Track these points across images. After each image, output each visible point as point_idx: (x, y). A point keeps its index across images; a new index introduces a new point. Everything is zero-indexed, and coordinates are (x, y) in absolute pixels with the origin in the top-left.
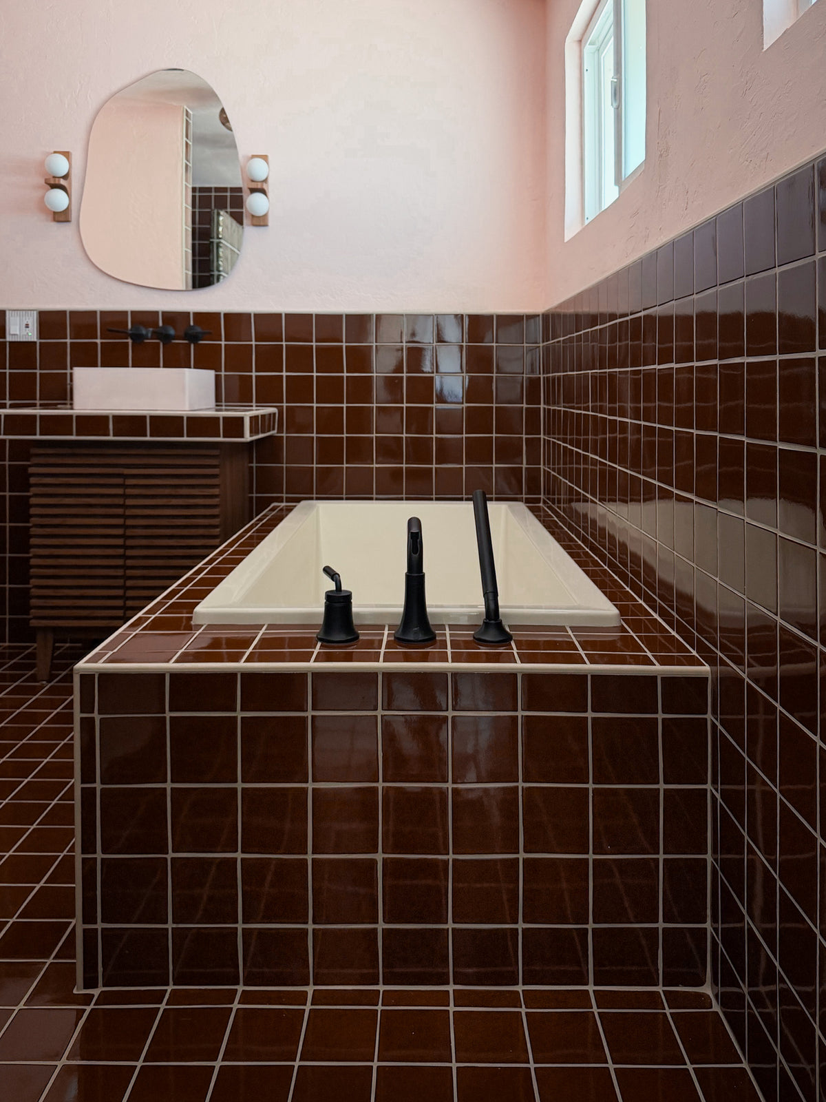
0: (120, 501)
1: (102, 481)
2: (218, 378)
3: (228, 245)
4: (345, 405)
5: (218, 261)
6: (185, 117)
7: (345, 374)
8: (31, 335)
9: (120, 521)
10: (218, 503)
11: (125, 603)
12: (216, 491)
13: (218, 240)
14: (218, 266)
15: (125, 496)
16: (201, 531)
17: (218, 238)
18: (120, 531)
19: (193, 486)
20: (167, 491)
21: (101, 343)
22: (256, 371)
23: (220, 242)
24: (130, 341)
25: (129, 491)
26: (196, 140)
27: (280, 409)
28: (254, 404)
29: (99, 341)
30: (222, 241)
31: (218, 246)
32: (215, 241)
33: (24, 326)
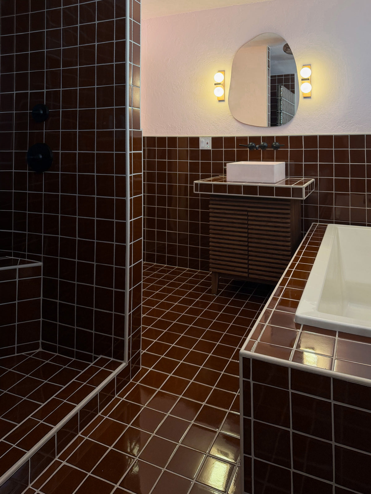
0: (246, 222)
1: (239, 213)
2: (286, 165)
3: (285, 99)
4: (350, 178)
5: (280, 106)
6: (268, 50)
7: (350, 163)
8: (209, 147)
9: (246, 230)
10: (290, 226)
11: (248, 266)
12: (288, 221)
13: (280, 98)
14: (280, 108)
15: (248, 220)
16: (281, 238)
17: (280, 97)
18: (246, 235)
19: (278, 218)
20: (266, 219)
21: (236, 150)
22: (304, 162)
23: (281, 99)
24: (248, 149)
25: (250, 218)
26: (272, 58)
27: (316, 179)
28: (303, 177)
29: (236, 149)
30: (282, 98)
31: (280, 100)
32: (279, 98)
33: (206, 143)
